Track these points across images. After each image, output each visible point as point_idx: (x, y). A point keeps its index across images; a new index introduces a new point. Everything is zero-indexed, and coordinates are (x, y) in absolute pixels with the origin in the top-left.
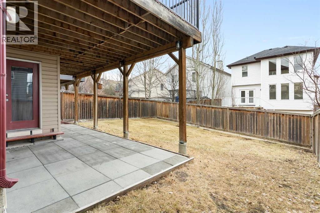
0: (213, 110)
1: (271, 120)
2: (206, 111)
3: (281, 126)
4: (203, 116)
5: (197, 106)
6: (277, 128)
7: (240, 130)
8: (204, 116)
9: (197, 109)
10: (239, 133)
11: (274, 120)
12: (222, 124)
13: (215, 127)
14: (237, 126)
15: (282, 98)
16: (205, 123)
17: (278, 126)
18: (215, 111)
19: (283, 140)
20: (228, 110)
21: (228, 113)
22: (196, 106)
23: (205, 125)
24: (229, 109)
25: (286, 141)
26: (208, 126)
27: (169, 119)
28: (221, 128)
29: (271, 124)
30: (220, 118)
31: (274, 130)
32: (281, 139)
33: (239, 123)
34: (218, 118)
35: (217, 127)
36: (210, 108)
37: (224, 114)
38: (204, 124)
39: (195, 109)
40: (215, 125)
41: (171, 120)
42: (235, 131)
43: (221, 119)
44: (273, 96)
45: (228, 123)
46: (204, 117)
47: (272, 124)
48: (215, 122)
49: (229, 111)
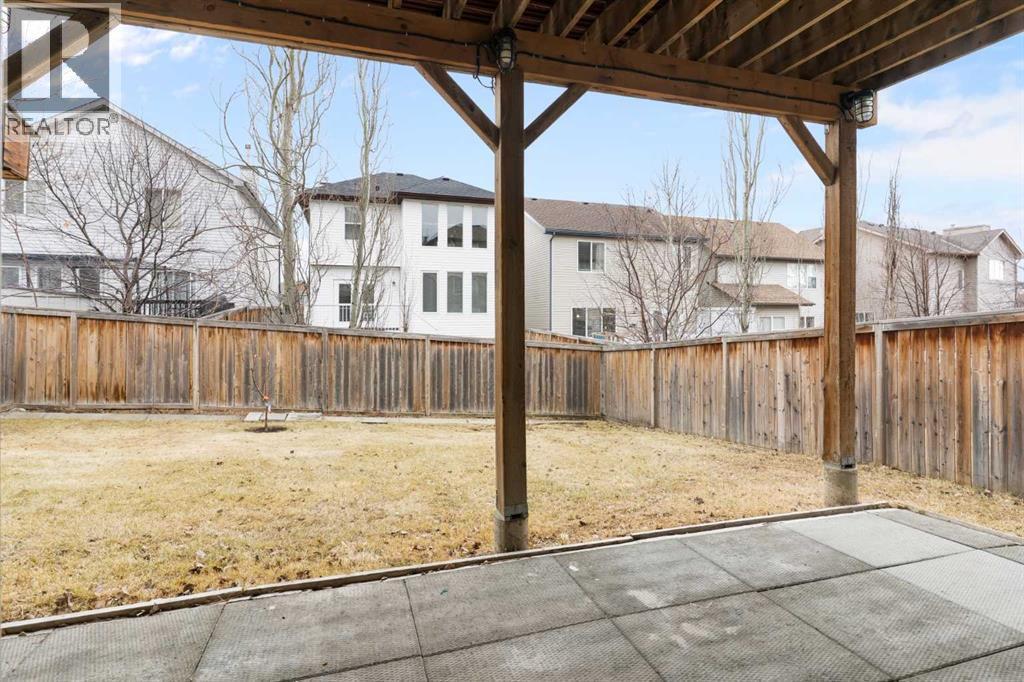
0: (375, 347)
1: (535, 366)
2: (347, 353)
3: (555, 379)
4: (333, 371)
5: (305, 334)
6: (546, 386)
7: (462, 406)
8: (338, 372)
9: (304, 349)
10: (460, 415)
11: (540, 365)
12: (407, 396)
13: (382, 405)
14: (452, 393)
15: (449, 310)
16: (342, 398)
17: (548, 379)
18: (382, 351)
19: (558, 412)
20: (428, 343)
21: (428, 353)
22: (301, 336)
23: (340, 408)
24: (432, 341)
25: (562, 413)
26: (354, 410)
27: (135, 403)
28: (405, 409)
29: (535, 376)
30: (401, 373)
31: (540, 391)
32: (553, 413)
33: (459, 385)
34: (393, 376)
35: (389, 409)
36: (363, 340)
37: (415, 358)
38: (338, 402)
39: (297, 346)
40: (382, 400)
41: (148, 410)
42: (447, 412)
43: (403, 377)
44: (430, 304)
45: (428, 389)
46: (338, 377)
47: (537, 375)
48: (382, 389)
49: (431, 350)
